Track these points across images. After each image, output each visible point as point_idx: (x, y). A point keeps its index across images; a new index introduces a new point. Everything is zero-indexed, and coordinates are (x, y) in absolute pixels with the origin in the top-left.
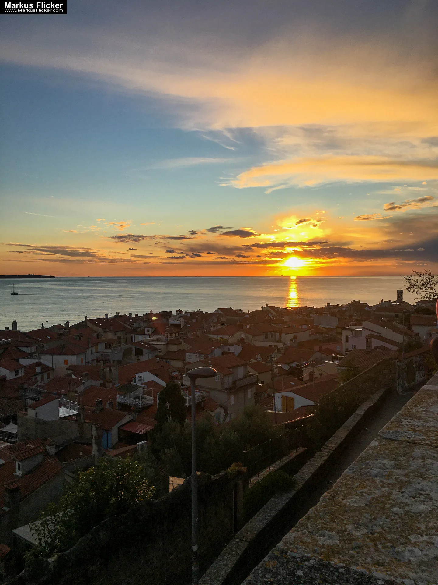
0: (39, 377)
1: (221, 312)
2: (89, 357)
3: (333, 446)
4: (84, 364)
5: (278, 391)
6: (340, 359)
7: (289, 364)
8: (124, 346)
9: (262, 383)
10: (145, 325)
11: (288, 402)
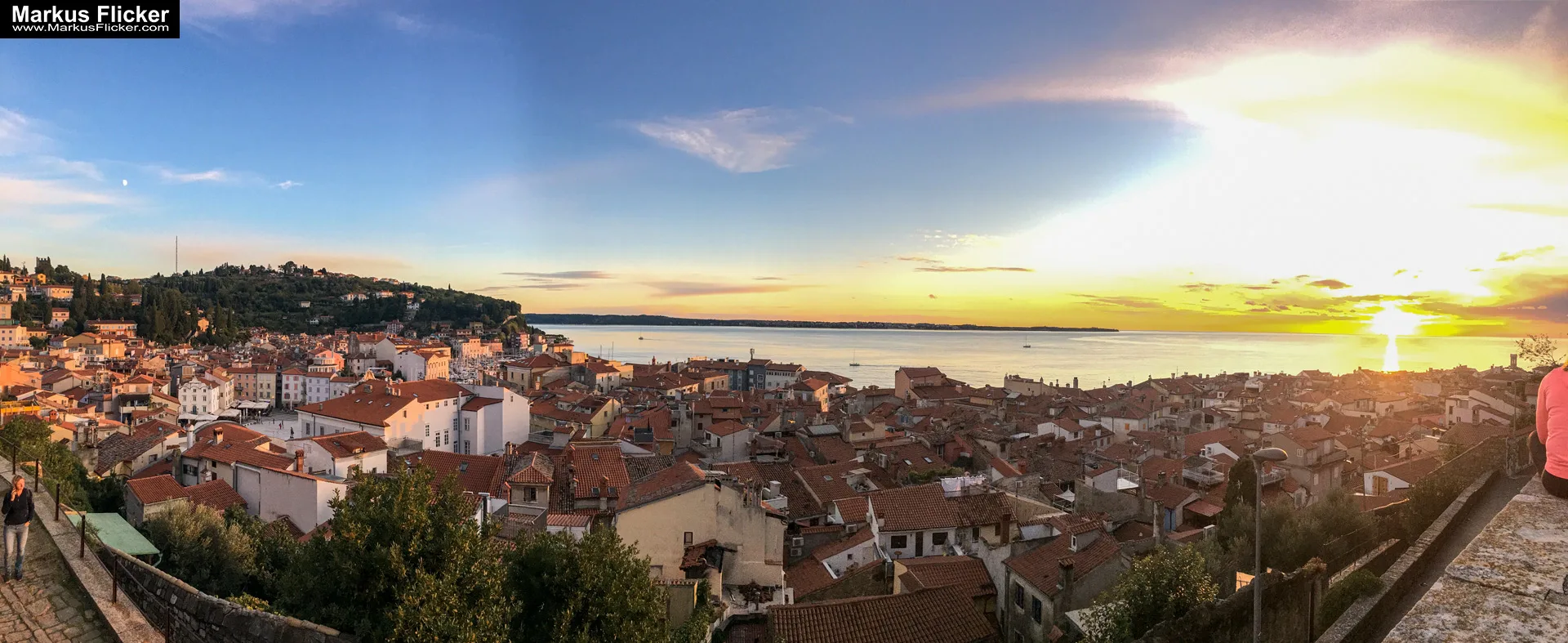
0: (1099, 442)
1: (1305, 375)
2: (1153, 423)
3: (1428, 540)
4: (1146, 430)
5: (1370, 469)
6: (1443, 433)
7: (1383, 437)
8: (1192, 412)
9: (1352, 459)
10: (1217, 388)
11: (1380, 483)
